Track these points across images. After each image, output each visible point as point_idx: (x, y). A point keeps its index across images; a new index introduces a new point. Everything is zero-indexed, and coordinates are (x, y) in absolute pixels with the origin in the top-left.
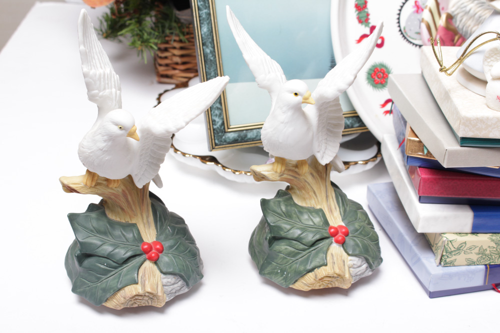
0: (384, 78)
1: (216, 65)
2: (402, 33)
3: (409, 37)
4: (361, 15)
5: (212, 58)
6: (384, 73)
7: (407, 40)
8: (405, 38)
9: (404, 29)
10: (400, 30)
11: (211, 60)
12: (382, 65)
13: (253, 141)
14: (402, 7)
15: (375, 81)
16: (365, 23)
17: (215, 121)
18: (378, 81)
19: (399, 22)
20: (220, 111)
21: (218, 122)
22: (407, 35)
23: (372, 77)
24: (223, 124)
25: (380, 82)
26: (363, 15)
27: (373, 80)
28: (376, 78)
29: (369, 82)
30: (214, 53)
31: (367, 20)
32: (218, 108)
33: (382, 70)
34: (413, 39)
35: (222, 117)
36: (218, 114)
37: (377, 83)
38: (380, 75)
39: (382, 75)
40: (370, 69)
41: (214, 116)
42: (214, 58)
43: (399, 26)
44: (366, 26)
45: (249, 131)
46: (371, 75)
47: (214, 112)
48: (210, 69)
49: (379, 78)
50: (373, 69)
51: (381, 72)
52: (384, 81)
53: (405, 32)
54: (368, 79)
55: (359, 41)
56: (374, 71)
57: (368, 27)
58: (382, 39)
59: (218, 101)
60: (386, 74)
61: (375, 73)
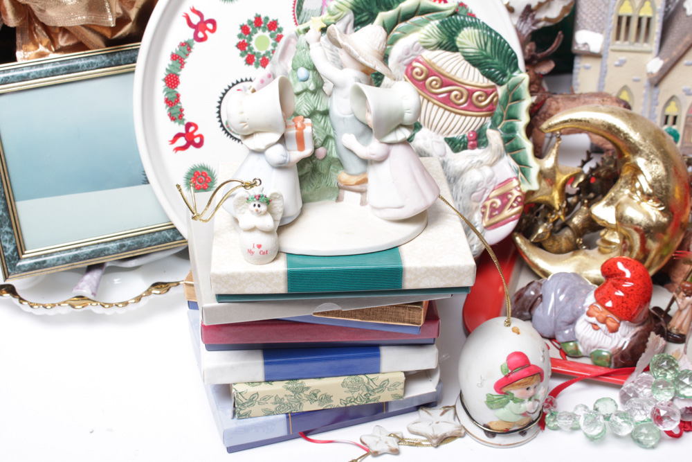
0: (207, 182)
2: (224, 129)
3: (233, 132)
4: (173, 111)
6: (206, 177)
7: (231, 136)
8: (229, 134)
9: (227, 124)
10: (222, 126)
12: (203, 167)
14: (222, 98)
15: (196, 186)
16: (178, 120)
17: (5, 247)
18: (200, 186)
19: (220, 117)
20: (10, 236)
21: (9, 248)
22: (231, 130)
24: (16, 249)
25: (202, 187)
26: (176, 110)
28: (197, 183)
29: (188, 188)
31: (181, 116)
32: (8, 233)
33: (203, 173)
35: (14, 242)
36: (8, 239)
37: (198, 189)
38: (201, 179)
39: (204, 179)
40: (189, 174)
43: (220, 121)
44: (180, 123)
45: (49, 255)
47: (3, 237)
49: (200, 183)
50: (193, 173)
51: (202, 175)
52: (207, 185)
53: (228, 127)
54: (187, 184)
55: (173, 141)
56: (194, 175)
57: (183, 124)
58: (201, 137)
59: (7, 224)
60: (209, 178)
61: (195, 178)
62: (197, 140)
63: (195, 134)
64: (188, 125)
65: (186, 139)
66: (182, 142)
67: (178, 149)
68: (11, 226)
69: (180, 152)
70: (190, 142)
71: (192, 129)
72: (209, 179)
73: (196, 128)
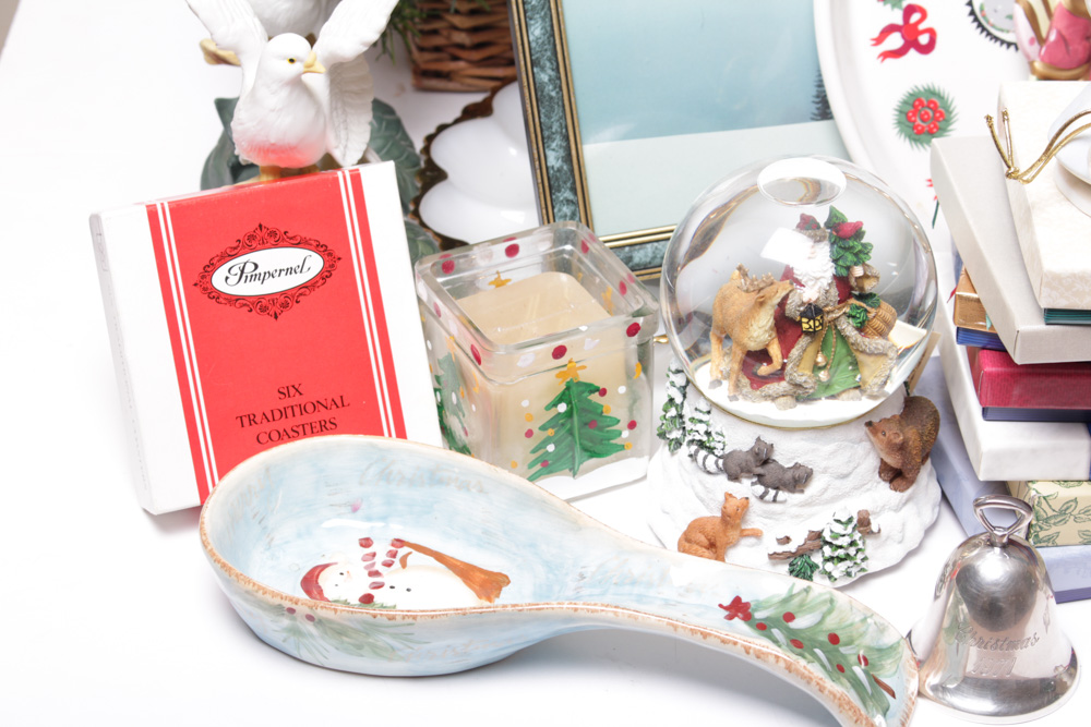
0: (936, 119)
1: (563, 106)
2: (976, 19)
3: (993, 26)
5: (553, 94)
6: (935, 110)
7: (989, 34)
8: (984, 29)
9: (982, 10)
10: (972, 13)
11: (551, 98)
12: (931, 92)
13: (645, 269)
15: (915, 127)
16: (891, 0)
18: (923, 128)
20: (573, 208)
22: (988, 22)
23: (909, 119)
25: (926, 129)
27: (911, 125)
28: (919, 122)
29: (901, 131)
30: (558, 82)
32: (569, 202)
33: (930, 102)
34: (1002, 30)
36: (569, 214)
37: (919, 133)
38: (927, 113)
39: (931, 113)
40: (905, 102)
41: (561, 217)
42: (557, 93)
43: (971, 4)
44: (894, 6)
45: (637, 247)
46: (907, 114)
47: (560, 210)
48: (550, 118)
49: (923, 120)
50: (911, 102)
51: (928, 107)
52: (936, 126)
53: (984, 16)
54: (899, 123)
55: (879, 40)
56: (914, 106)
57: (900, 7)
58: (932, 32)
59: (569, 185)
60: (941, 112)
61: (916, 110)
62: (924, 39)
63: (922, 27)
64: (910, 10)
65: (903, 37)
66: (895, 41)
67: (887, 55)
68: (574, 190)
69: (889, 61)
70: (911, 43)
71: (915, 17)
72: (942, 115)
73: (924, 14)
